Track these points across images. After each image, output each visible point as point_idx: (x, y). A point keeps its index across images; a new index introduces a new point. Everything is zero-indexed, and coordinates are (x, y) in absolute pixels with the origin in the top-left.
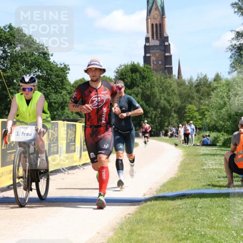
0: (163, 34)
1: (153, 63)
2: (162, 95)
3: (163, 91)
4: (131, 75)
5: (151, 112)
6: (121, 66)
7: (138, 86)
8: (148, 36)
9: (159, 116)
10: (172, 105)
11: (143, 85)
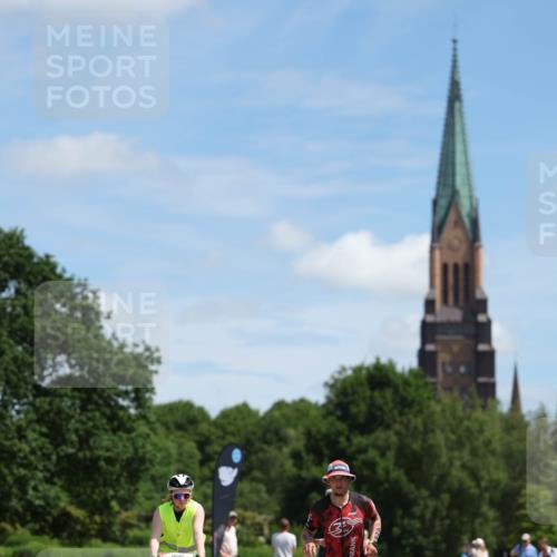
0: (473, 292)
1: (444, 371)
2: (456, 454)
3: (459, 445)
4: (368, 393)
5: (422, 502)
6: (344, 369)
7: (388, 427)
8: (431, 297)
9: (444, 513)
10: (483, 484)
11: (401, 423)
